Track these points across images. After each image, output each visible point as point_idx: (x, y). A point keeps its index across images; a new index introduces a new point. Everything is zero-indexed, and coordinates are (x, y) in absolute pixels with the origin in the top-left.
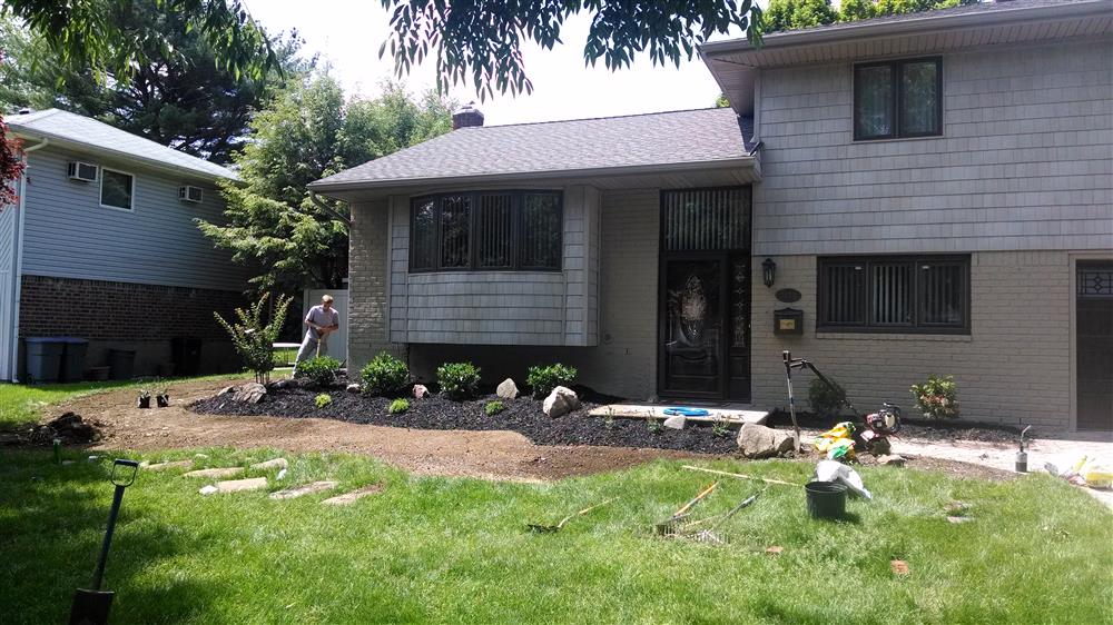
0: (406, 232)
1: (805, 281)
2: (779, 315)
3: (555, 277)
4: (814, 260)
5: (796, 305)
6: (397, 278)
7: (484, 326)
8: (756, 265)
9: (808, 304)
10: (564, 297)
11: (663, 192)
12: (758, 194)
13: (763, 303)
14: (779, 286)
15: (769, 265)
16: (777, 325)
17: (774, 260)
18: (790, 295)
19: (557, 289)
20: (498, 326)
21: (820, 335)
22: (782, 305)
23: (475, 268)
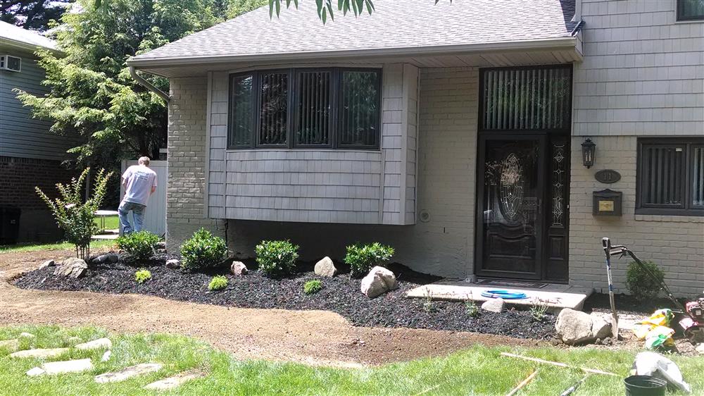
0: (224, 108)
1: (625, 162)
2: (598, 196)
3: (374, 156)
4: (635, 141)
5: (614, 187)
6: (216, 155)
7: (301, 204)
8: (576, 146)
9: (627, 186)
10: (382, 175)
11: (482, 71)
12: (578, 74)
13: (582, 184)
14: (599, 167)
15: (589, 146)
16: (596, 206)
17: (594, 141)
18: (609, 176)
19: (375, 167)
20: (315, 204)
21: (639, 217)
22: (602, 186)
23: (293, 146)
